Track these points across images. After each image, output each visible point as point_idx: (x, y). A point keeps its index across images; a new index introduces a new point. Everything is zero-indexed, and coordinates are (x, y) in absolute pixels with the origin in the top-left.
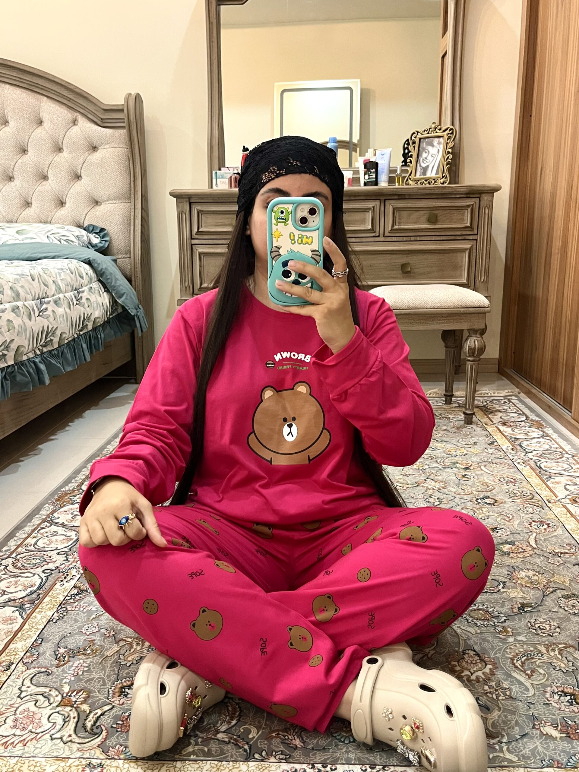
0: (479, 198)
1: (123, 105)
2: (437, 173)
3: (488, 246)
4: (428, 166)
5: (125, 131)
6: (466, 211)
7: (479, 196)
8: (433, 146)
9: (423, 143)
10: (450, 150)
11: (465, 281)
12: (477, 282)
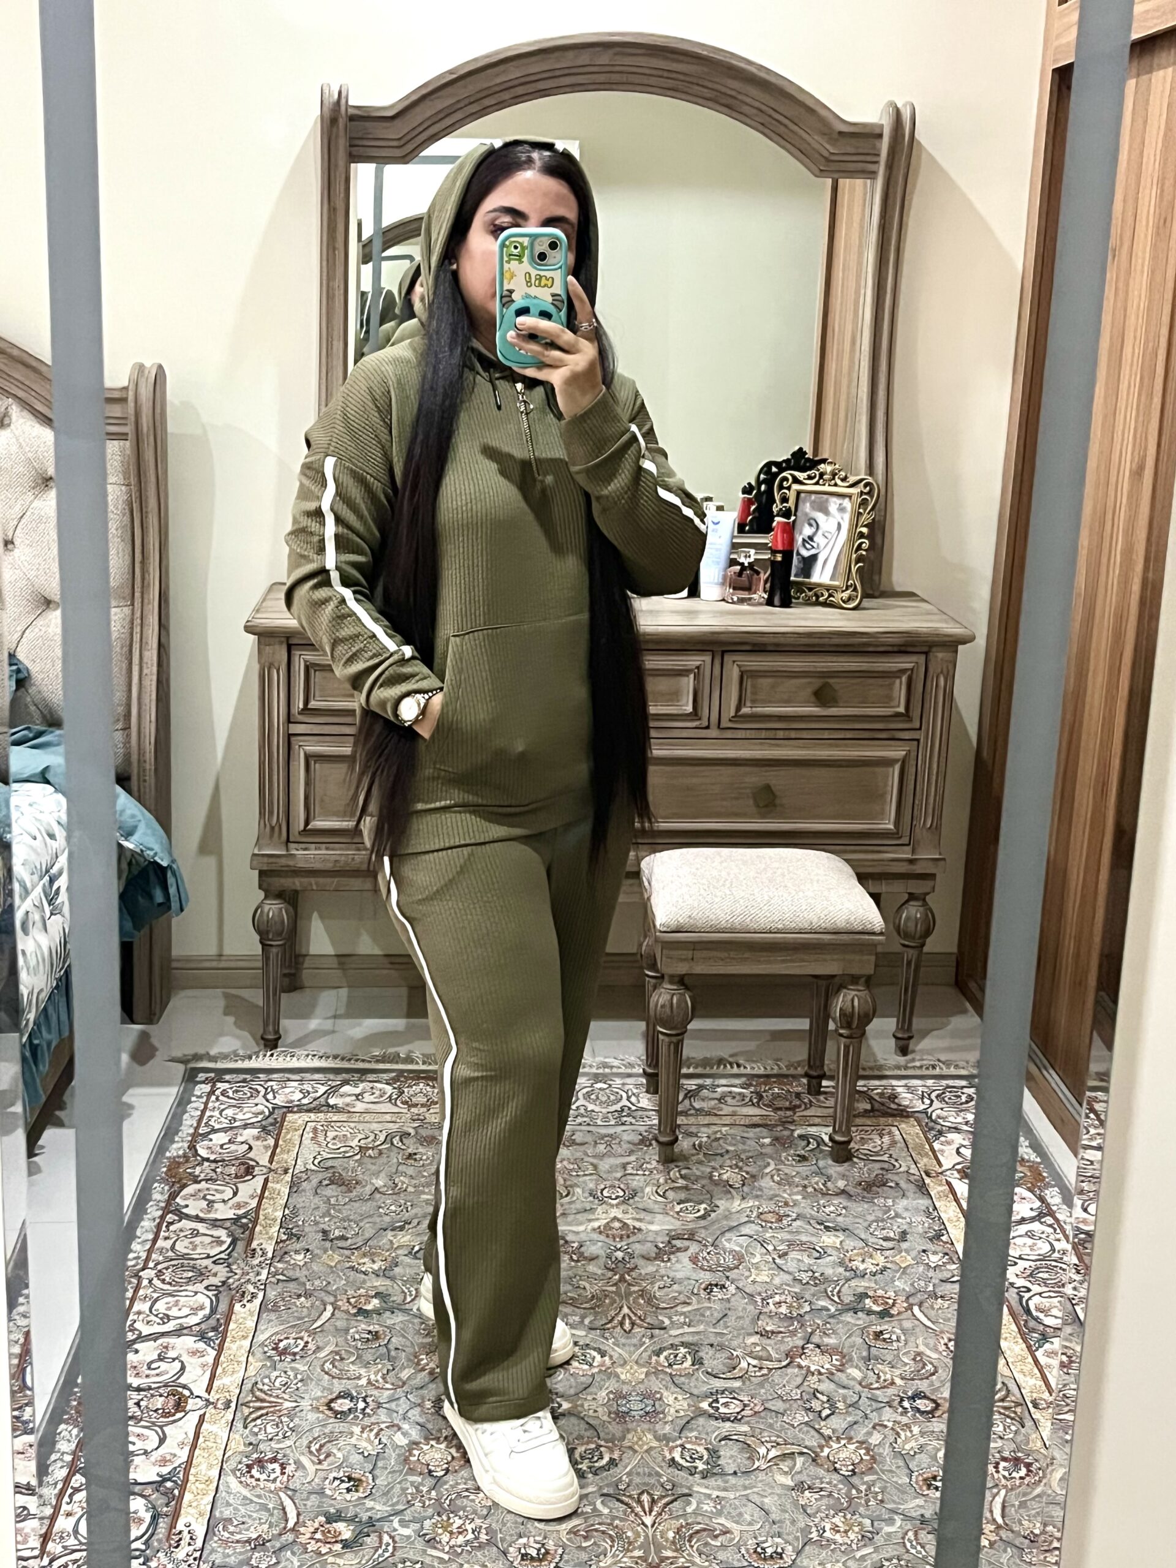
0: (926, 653)
1: (126, 389)
2: (833, 578)
3: (943, 754)
4: (814, 558)
5: (128, 443)
6: (898, 681)
7: (925, 649)
8: (826, 512)
9: (804, 502)
10: (865, 530)
11: (891, 826)
12: (917, 830)
